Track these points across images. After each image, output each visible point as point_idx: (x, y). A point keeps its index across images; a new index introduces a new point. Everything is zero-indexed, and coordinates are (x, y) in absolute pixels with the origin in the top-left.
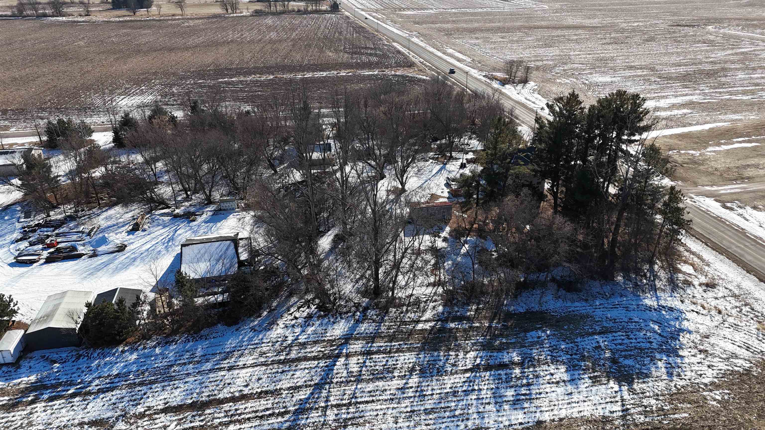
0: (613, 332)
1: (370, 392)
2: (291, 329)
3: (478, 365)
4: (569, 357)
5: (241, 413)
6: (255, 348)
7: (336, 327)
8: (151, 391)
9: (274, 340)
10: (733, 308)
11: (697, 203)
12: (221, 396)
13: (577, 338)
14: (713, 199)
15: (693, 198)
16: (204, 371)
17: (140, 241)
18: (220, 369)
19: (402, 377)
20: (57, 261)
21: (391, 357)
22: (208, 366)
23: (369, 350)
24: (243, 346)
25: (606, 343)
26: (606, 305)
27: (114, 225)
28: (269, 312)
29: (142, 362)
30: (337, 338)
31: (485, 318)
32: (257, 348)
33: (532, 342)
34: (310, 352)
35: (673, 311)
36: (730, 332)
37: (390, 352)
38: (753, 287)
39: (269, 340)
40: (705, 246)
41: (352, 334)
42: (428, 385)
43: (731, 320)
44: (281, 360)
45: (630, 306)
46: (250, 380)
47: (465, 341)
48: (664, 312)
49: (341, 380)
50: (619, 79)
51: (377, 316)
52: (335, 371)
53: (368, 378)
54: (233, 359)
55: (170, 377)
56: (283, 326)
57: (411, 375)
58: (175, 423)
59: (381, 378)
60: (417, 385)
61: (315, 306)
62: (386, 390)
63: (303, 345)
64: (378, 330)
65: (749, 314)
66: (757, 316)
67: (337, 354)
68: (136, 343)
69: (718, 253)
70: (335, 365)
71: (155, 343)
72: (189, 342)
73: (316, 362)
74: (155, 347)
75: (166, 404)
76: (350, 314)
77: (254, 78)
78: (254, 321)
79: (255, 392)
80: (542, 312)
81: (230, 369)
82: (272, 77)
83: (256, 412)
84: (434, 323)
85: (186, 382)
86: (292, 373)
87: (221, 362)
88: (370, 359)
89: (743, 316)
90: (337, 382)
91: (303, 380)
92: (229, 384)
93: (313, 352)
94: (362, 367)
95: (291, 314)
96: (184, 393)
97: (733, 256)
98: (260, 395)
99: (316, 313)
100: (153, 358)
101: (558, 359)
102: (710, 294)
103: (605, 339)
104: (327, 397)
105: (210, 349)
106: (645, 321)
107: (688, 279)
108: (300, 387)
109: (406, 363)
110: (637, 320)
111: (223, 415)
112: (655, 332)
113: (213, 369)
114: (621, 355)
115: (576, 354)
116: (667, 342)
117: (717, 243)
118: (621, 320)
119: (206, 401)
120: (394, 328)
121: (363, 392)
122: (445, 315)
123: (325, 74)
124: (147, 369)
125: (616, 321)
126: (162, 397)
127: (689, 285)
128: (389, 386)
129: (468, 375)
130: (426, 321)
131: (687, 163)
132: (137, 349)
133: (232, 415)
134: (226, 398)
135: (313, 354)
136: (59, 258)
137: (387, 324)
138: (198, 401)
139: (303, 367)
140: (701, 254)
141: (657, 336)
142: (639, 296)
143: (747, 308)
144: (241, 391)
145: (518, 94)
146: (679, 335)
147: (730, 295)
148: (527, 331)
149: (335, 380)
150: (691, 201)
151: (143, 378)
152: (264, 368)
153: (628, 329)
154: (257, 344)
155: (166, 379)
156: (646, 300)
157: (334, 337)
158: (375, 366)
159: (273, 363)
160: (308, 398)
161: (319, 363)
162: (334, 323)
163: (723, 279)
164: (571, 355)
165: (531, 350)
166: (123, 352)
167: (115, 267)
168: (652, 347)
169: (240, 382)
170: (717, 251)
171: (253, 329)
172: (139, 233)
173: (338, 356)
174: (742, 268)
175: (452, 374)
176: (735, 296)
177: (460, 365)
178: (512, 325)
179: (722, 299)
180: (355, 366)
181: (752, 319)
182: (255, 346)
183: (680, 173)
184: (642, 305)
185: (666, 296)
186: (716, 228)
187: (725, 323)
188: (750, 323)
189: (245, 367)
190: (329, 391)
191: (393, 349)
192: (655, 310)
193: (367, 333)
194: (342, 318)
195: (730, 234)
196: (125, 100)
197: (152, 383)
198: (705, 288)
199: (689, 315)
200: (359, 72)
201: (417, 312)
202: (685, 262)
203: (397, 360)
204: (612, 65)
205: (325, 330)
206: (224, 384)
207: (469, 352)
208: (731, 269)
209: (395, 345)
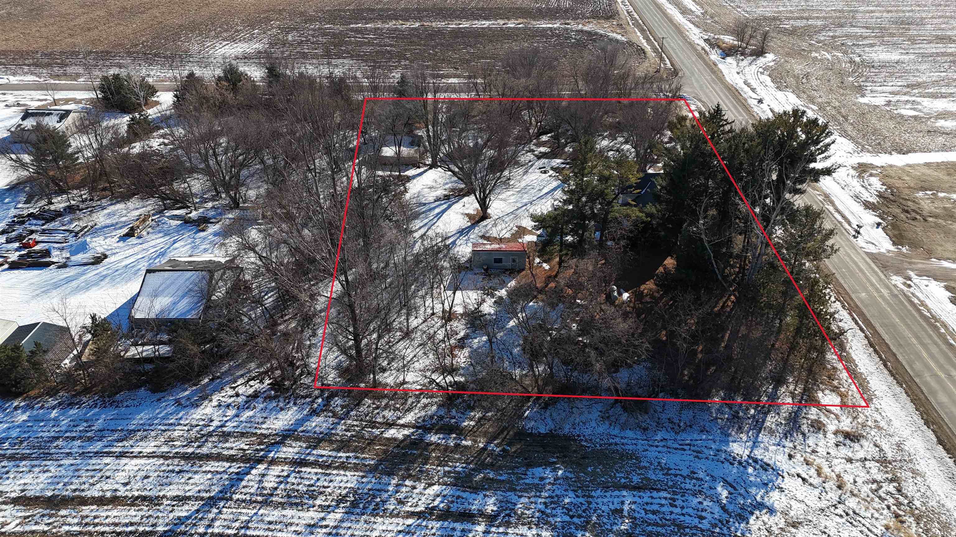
0: (655, 489)
1: (270, 523)
2: (223, 409)
3: (433, 508)
4: (567, 518)
5: (98, 523)
6: (165, 431)
7: (281, 417)
8: (16, 469)
9: (195, 423)
10: (866, 482)
11: (911, 290)
12: (89, 494)
13: (595, 491)
14: (943, 284)
15: (910, 279)
16: (89, 452)
17: (127, 252)
18: (108, 454)
19: (324, 508)
20: (21, 268)
21: (327, 475)
22: (98, 446)
23: (304, 459)
24: (153, 424)
25: (633, 507)
26: (670, 443)
27: (112, 226)
28: (210, 380)
29: (28, 426)
30: (274, 432)
31: (485, 434)
32: (169, 430)
33: (529, 484)
34: (228, 449)
35: (766, 470)
36: (838, 523)
37: (329, 467)
38: (922, 451)
39: (187, 422)
40: (882, 367)
41: (296, 430)
42: (350, 528)
43: (852, 503)
44: (187, 453)
45: (706, 451)
46: (134, 477)
47: (437, 466)
48: (750, 470)
49: (244, 497)
50: (912, 57)
51: (343, 407)
52: (244, 483)
53: (281, 500)
54: (131, 442)
55: (47, 454)
56: (216, 404)
57: (337, 506)
58: (18, 521)
59: (297, 504)
60: (336, 524)
61: (270, 381)
62: (291, 524)
63: (226, 436)
64: (332, 429)
65: (888, 497)
66: (899, 504)
67: (261, 457)
68: (37, 398)
69: (895, 382)
70: (248, 473)
71: (56, 402)
72: (95, 407)
73: (227, 465)
74: (53, 408)
75: (23, 491)
76: (308, 400)
77: (395, 25)
78: (186, 390)
79: (130, 495)
80: (568, 438)
81: (122, 455)
82: (417, 25)
83: (116, 525)
84: (412, 430)
85: (60, 466)
86: (190, 475)
87: (115, 444)
88: (299, 472)
89: (877, 499)
90: (238, 500)
91: (197, 489)
92: (108, 478)
93: (232, 449)
94: (281, 482)
95: (234, 388)
96: (49, 481)
97: (918, 392)
98: (134, 502)
99: (265, 391)
100: (42, 424)
101: (551, 519)
102: (844, 451)
103: (637, 499)
104: (213, 520)
105: (112, 423)
106: (714, 479)
107: (823, 419)
108: (189, 498)
109: (340, 487)
110: (701, 475)
111: (76, 521)
112: (719, 501)
113: (101, 453)
114: (644, 531)
115: (580, 516)
116: (728, 522)
117: (904, 363)
118: (678, 472)
119: (69, 497)
120: (354, 430)
121: (262, 521)
122: (434, 421)
123: (486, 24)
124: (29, 437)
125: (670, 472)
126: (22, 481)
127: (819, 429)
128: (299, 518)
129: (410, 521)
130: (403, 426)
131: (936, 216)
132: (33, 407)
133: (86, 524)
134: (93, 498)
135: (232, 452)
136: (24, 265)
137: (349, 422)
138: (59, 495)
139: (208, 469)
140: (868, 378)
141: (717, 509)
142: (730, 435)
143: (891, 488)
144: (116, 490)
145: (738, 73)
146: (752, 513)
147: (877, 458)
148: (530, 465)
149: (235, 497)
150: (904, 284)
151: (18, 449)
152: (161, 461)
153: (681, 488)
154: (171, 424)
155: (42, 456)
156: (735, 445)
157: (270, 431)
158: (298, 484)
159: (177, 455)
160: (187, 518)
161: (230, 467)
162: (282, 409)
163: (879, 428)
164: (572, 517)
165: (520, 497)
166: (16, 408)
167: (76, 286)
168: (700, 526)
169: (121, 477)
170: (895, 378)
171: (178, 402)
172: (133, 240)
173: (260, 461)
174: (921, 414)
175: (392, 515)
176: (883, 462)
177: (410, 504)
178: (515, 452)
179: (858, 464)
180: (273, 479)
181: (889, 507)
182: (167, 427)
183: (915, 232)
184: (726, 451)
185: (771, 442)
186: (917, 337)
187: (839, 506)
188: (882, 514)
189: (141, 457)
190: (220, 512)
191: (336, 462)
192: (740, 463)
193: (315, 432)
194: (295, 404)
195: (934, 350)
196: (227, 47)
197: (24, 458)
198: (842, 439)
199: (790, 484)
200: (534, 23)
201: (398, 409)
202: (835, 390)
203: (331, 481)
204: (915, 33)
205: (266, 418)
206: (102, 477)
207: (434, 484)
208: (903, 414)
209: (341, 457)
